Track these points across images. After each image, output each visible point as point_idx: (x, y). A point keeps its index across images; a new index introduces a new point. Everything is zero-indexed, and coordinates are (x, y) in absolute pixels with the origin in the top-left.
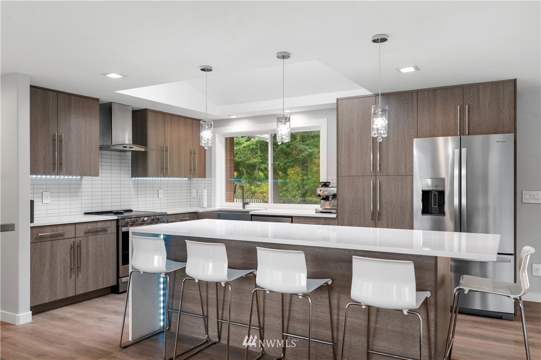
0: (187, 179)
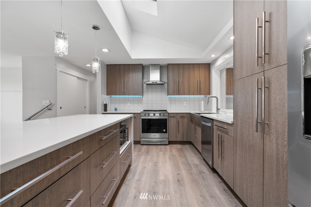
0: (203, 96)
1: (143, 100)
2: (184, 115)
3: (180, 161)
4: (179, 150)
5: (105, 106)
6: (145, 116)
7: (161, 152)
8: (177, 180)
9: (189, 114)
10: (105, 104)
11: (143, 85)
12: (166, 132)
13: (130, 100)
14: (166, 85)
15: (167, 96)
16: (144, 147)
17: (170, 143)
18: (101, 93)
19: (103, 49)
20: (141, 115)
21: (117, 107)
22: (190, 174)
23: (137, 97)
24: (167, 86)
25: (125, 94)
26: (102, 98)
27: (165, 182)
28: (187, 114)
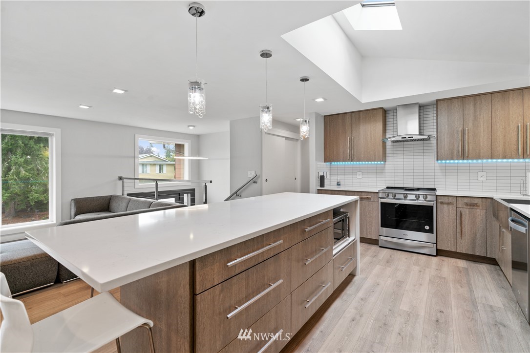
1: (386, 168)
2: (476, 201)
3: (452, 291)
4: (460, 272)
5: (322, 179)
6: (388, 197)
7: (417, 267)
8: (435, 319)
9: (489, 200)
10: (321, 176)
11: (384, 143)
12: (431, 231)
13: (361, 169)
14: (433, 141)
15: (436, 162)
16: (385, 252)
17: (440, 253)
18: (316, 160)
19: (316, 99)
20: (380, 195)
21: (341, 181)
22: (469, 318)
23: (374, 164)
24: (435, 141)
25: (352, 160)
26: (317, 166)
27: (409, 315)
28: (484, 200)
